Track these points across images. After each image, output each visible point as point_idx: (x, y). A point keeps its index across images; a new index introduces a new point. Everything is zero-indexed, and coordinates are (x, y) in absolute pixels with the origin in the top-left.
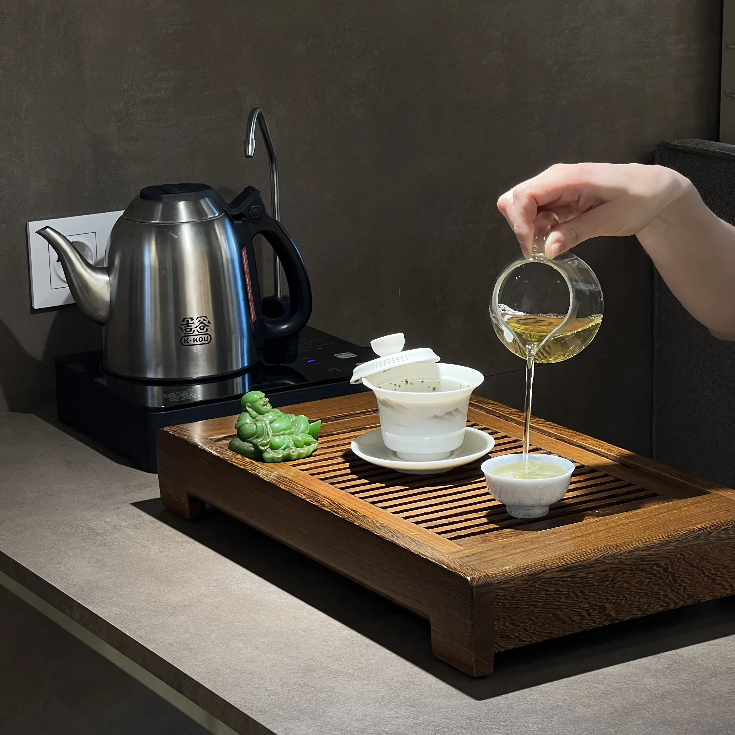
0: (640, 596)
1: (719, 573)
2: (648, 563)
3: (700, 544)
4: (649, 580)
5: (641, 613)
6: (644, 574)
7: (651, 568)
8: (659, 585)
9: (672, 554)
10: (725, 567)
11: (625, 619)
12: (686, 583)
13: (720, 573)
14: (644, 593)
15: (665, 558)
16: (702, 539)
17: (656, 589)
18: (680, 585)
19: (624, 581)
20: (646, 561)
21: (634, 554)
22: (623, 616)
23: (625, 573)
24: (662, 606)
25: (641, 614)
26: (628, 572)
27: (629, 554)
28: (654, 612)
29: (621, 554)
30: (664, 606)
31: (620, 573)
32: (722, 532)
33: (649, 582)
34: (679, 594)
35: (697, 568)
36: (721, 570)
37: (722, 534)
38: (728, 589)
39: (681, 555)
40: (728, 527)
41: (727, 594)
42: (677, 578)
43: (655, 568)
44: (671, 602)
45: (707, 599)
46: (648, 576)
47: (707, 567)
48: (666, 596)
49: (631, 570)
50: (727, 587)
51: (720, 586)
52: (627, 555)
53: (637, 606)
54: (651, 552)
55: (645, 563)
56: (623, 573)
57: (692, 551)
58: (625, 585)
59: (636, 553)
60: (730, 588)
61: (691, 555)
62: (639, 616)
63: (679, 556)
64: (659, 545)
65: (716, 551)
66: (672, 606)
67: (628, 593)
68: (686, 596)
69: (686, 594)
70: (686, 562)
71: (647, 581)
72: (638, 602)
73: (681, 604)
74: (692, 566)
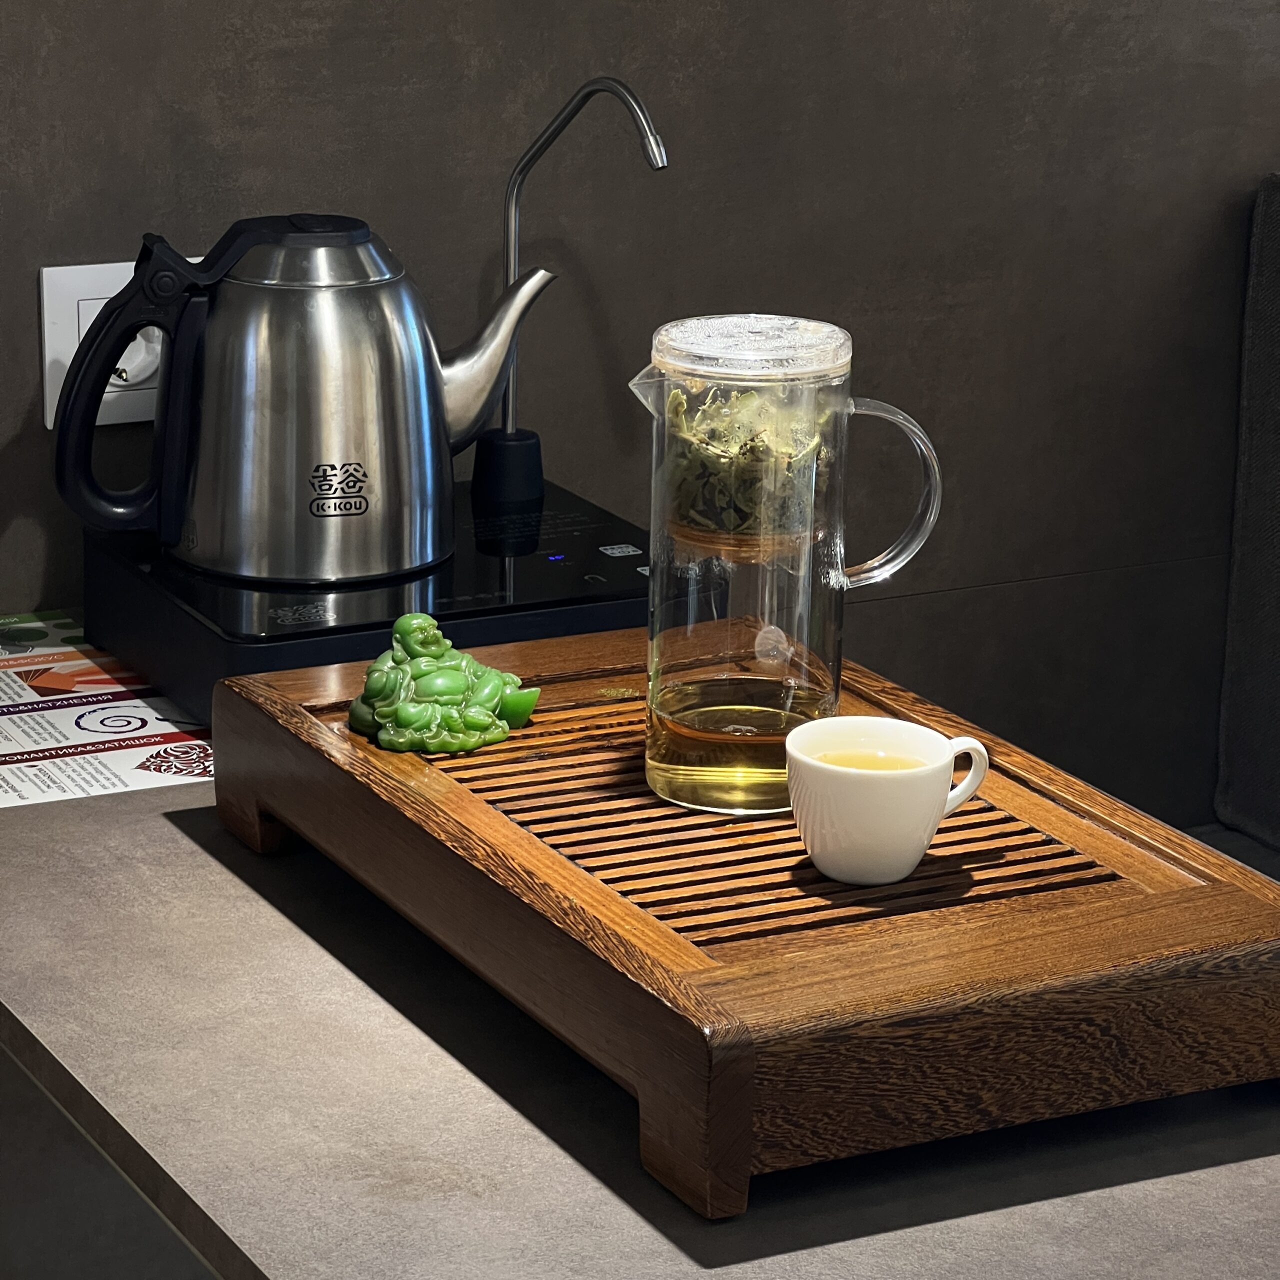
0: (1051, 1079)
1: (1212, 1042)
2: (1071, 1016)
3: (1178, 985)
4: (1071, 1049)
5: (1050, 1111)
6: (1060, 1038)
7: (1076, 1027)
8: (1092, 1060)
9: (1119, 1001)
10: (1226, 1031)
11: (1018, 1122)
12: (1146, 1058)
13: (1215, 1041)
14: (1059, 1073)
15: (1104, 1008)
16: (1181, 975)
17: (1084, 1067)
18: (1134, 1062)
19: (1020, 1050)
20: (1065, 1014)
21: (1042, 999)
22: (1014, 1115)
23: (1024, 1034)
24: (1094, 1099)
25: (1051, 1114)
26: (1029, 1032)
27: (1033, 999)
28: (1078, 1110)
29: (1016, 998)
30: (1098, 1100)
31: (1013, 1034)
32: (1224, 964)
33: (1070, 1054)
34: (1130, 1078)
35: (1168, 1030)
36: (1218, 1036)
37: (1224, 968)
38: (1229, 1073)
39: (1138, 1004)
40: (1236, 954)
41: (1229, 1082)
42: (1128, 1047)
43: (1084, 1026)
44: (1113, 1093)
45: (1187, 1090)
46: (1069, 1041)
47: (1190, 1030)
48: (1104, 1080)
49: (1035, 1029)
50: (1229, 1069)
51: (1215, 1067)
52: (1028, 999)
53: (1043, 1097)
54: (1078, 996)
55: (1064, 1017)
56: (1018, 1035)
57: (1159, 997)
58: (1021, 1056)
59: (1047, 997)
60: (1234, 1072)
61: (1158, 1005)
62: (1047, 1116)
63: (1133, 1006)
64: (1093, 983)
65: (1209, 1000)
66: (1116, 1101)
67: (1027, 1071)
68: (1144, 1083)
69: (1144, 1079)
70: (1149, 1018)
71: (1066, 1050)
72: (1047, 1090)
73: (1134, 1097)
74: (1159, 1025)
